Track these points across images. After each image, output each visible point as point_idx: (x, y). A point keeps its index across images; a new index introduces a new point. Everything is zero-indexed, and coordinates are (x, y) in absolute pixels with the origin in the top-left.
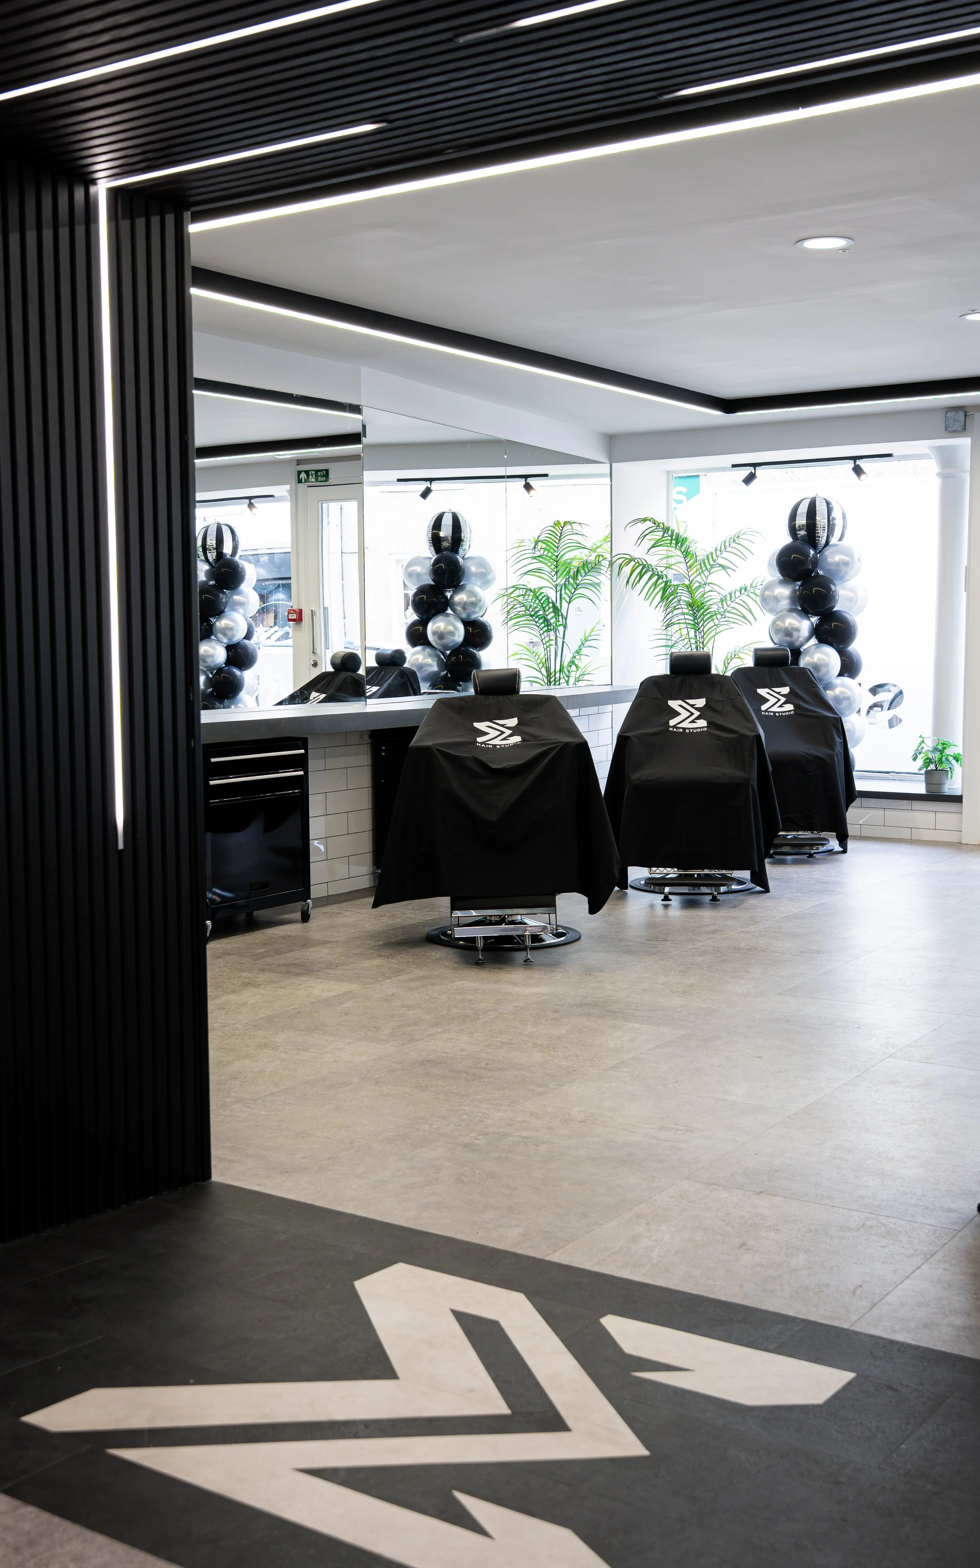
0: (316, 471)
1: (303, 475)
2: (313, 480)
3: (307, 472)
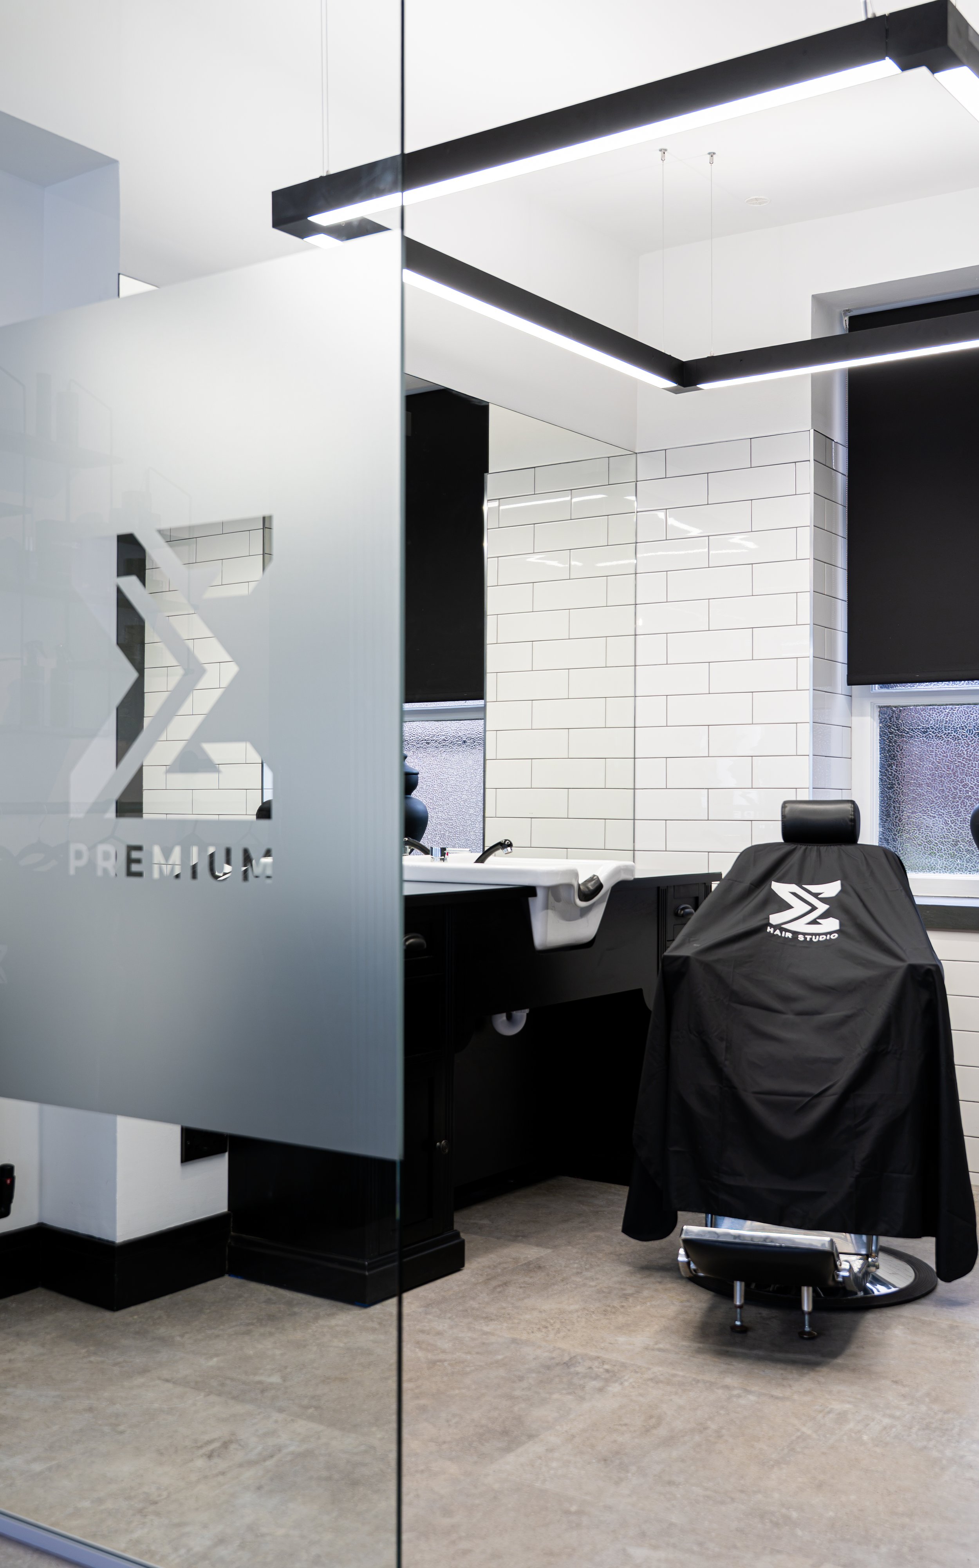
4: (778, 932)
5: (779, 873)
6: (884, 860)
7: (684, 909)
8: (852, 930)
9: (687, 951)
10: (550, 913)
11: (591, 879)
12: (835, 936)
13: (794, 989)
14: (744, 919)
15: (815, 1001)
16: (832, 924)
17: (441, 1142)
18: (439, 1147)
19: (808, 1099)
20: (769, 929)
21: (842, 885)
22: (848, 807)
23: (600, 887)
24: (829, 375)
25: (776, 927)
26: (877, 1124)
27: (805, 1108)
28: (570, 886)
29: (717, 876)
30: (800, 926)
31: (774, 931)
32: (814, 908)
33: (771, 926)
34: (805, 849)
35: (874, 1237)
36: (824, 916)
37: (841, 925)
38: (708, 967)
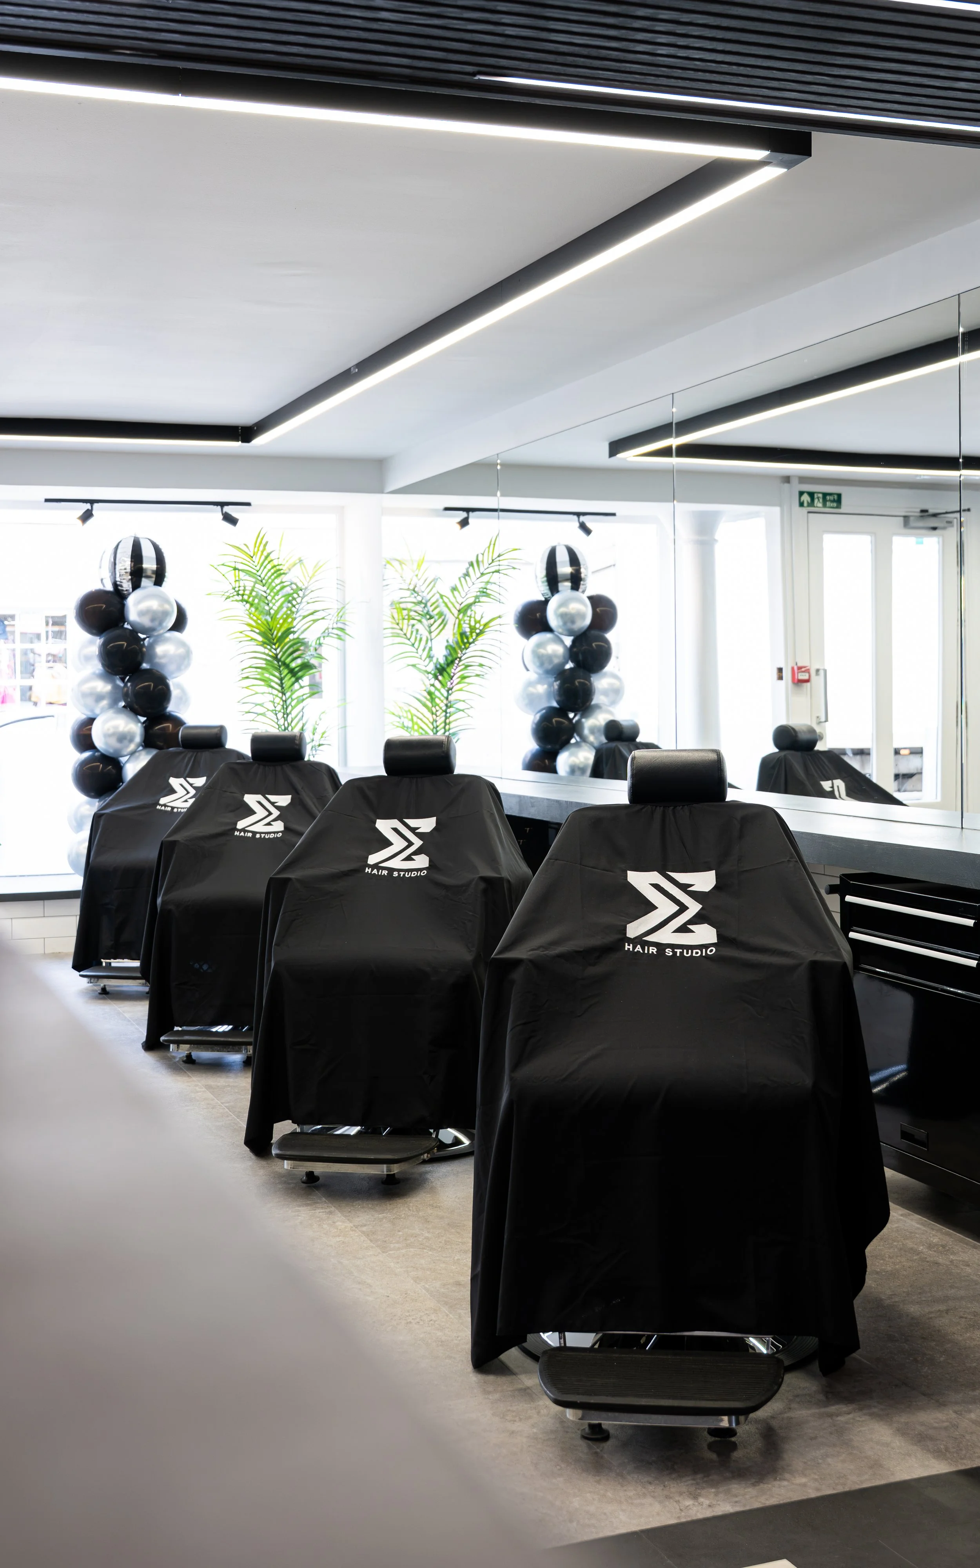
0: (825, 495)
1: (806, 498)
2: (820, 505)
3: (811, 495)
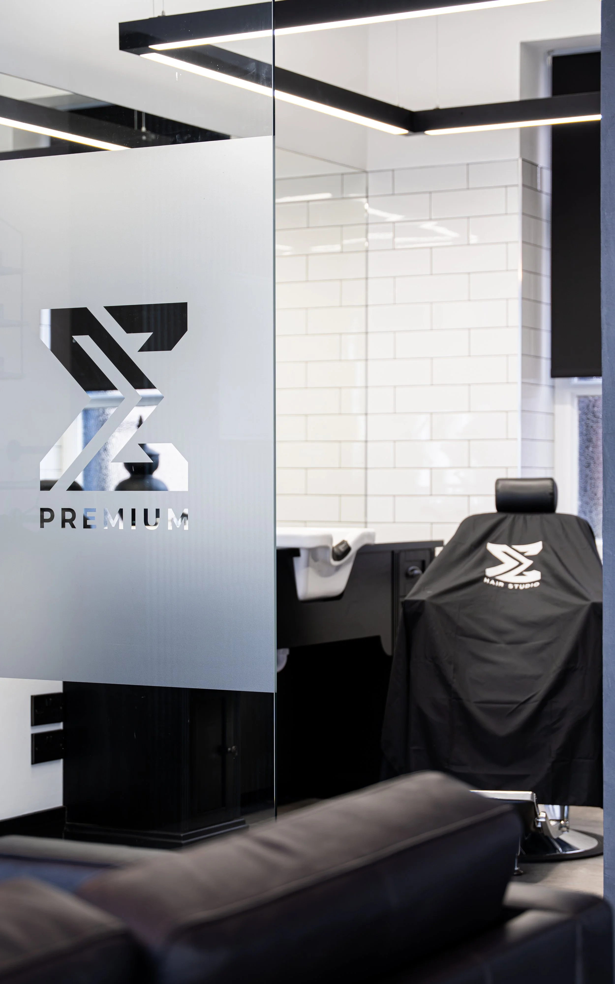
4: (493, 582)
5: (494, 536)
6: (576, 526)
7: (413, 570)
8: (550, 580)
9: (424, 596)
10: (311, 570)
11: (343, 542)
12: (537, 584)
13: (504, 625)
14: (467, 572)
15: (521, 633)
16: (535, 575)
17: (231, 748)
18: (231, 751)
19: (515, 706)
20: (486, 580)
21: (543, 545)
22: (548, 483)
23: (348, 549)
24: (534, 130)
25: (491, 578)
26: (567, 723)
27: (513, 713)
28: (326, 548)
29: (440, 543)
30: (511, 578)
31: (490, 581)
32: (521, 564)
33: (488, 577)
34: (514, 519)
35: (566, 807)
36: (529, 569)
37: (542, 576)
38: (438, 608)
